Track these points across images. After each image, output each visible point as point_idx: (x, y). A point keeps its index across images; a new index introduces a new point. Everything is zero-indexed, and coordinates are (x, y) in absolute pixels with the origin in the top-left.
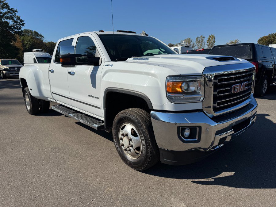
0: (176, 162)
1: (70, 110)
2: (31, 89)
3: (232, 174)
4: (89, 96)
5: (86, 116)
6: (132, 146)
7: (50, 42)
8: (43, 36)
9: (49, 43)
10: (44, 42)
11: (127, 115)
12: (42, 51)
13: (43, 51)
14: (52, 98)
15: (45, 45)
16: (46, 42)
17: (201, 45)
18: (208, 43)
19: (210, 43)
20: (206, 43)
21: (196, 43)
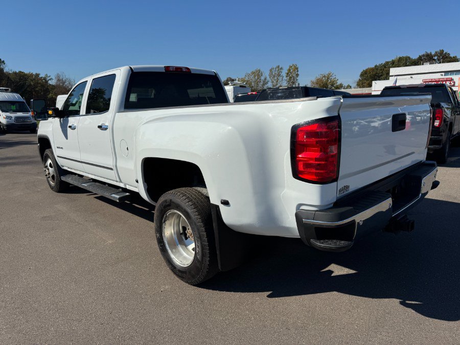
7: (17, 72)
8: (3, 62)
9: (15, 73)
10: (5, 71)
12: (6, 91)
13: (8, 90)
15: (9, 77)
16: (10, 72)
17: (277, 81)
18: (288, 78)
19: (291, 78)
20: (285, 78)
21: (270, 78)
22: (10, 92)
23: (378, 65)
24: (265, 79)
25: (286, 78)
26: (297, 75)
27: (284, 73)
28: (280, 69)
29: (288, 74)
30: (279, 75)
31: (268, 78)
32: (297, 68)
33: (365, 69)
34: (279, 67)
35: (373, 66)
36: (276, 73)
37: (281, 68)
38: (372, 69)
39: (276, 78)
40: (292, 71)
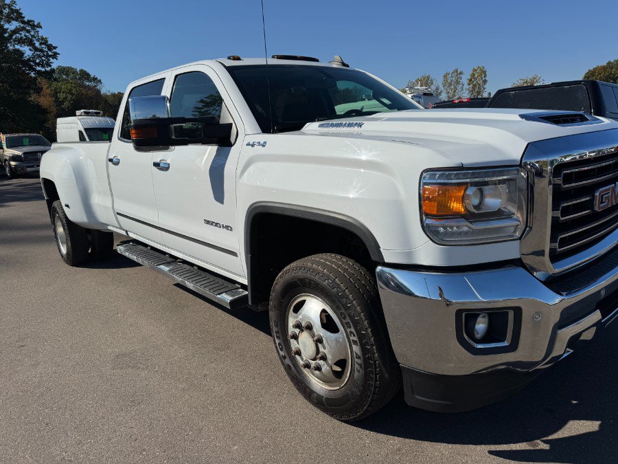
0: (448, 403)
1: (162, 256)
2: (67, 206)
3: (592, 426)
4: (208, 222)
5: (200, 272)
6: (324, 358)
7: (116, 93)
8: (100, 81)
9: (114, 96)
10: (102, 93)
11: (308, 275)
12: (97, 114)
13: (99, 113)
14: (118, 226)
15: (106, 100)
16: (108, 94)
17: (455, 91)
18: (471, 86)
19: (475, 86)
20: (466, 86)
21: (444, 86)
22: (102, 116)
23: (612, 61)
24: (437, 89)
25: (468, 87)
26: (485, 82)
27: (465, 79)
28: (458, 74)
29: (470, 80)
30: (458, 83)
31: (441, 88)
32: (485, 72)
33: (592, 69)
34: (457, 71)
35: (604, 64)
36: (453, 79)
37: (461, 73)
38: (604, 68)
39: (453, 87)
40: (476, 76)
